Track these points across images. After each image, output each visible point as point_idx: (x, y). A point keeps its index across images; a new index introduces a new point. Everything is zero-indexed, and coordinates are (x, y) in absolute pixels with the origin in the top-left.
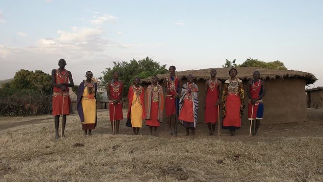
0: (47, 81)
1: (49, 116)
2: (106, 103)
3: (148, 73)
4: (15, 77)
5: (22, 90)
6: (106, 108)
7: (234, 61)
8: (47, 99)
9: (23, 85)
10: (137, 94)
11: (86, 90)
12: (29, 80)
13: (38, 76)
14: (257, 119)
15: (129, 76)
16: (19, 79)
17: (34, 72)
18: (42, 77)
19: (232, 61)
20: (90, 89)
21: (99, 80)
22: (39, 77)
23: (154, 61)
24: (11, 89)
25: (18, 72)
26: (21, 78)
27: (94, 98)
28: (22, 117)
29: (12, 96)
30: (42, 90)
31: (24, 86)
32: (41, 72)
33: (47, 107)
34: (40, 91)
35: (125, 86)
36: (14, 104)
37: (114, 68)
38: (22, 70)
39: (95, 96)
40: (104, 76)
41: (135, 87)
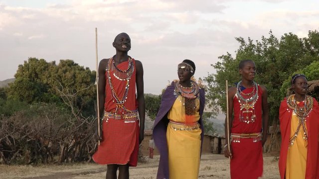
0: (84, 85)
1: (88, 167)
2: (220, 139)
4: (16, 76)
5: (31, 106)
6: (219, 151)
8: (85, 126)
9: (32, 93)
10: (300, 115)
11: (179, 104)
12: (45, 82)
13: (65, 72)
15: (281, 74)
16: (26, 79)
17: (58, 63)
18: (74, 76)
20: (188, 103)
21: (205, 84)
22: (69, 75)
24: (8, 103)
25: (23, 64)
26: (30, 76)
27: (198, 125)
28: (31, 166)
29: (12, 118)
30: (74, 106)
31: (34, 96)
32: (70, 64)
33: (85, 145)
34: (70, 108)
35: (270, 99)
36: (15, 136)
38: (31, 60)
39: (200, 122)
40: (216, 74)
41: (293, 100)
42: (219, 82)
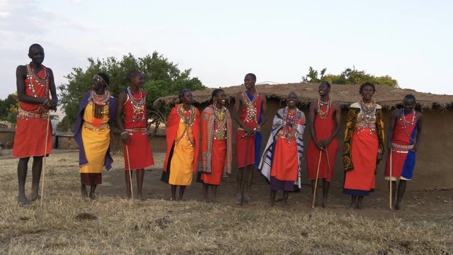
3: (162, 83)
7: (323, 72)
10: (186, 122)
14: (402, 178)
19: (319, 72)
23: (169, 61)
37: (90, 70)
40: (69, 83)
41: (182, 109)
42: (69, 90)
